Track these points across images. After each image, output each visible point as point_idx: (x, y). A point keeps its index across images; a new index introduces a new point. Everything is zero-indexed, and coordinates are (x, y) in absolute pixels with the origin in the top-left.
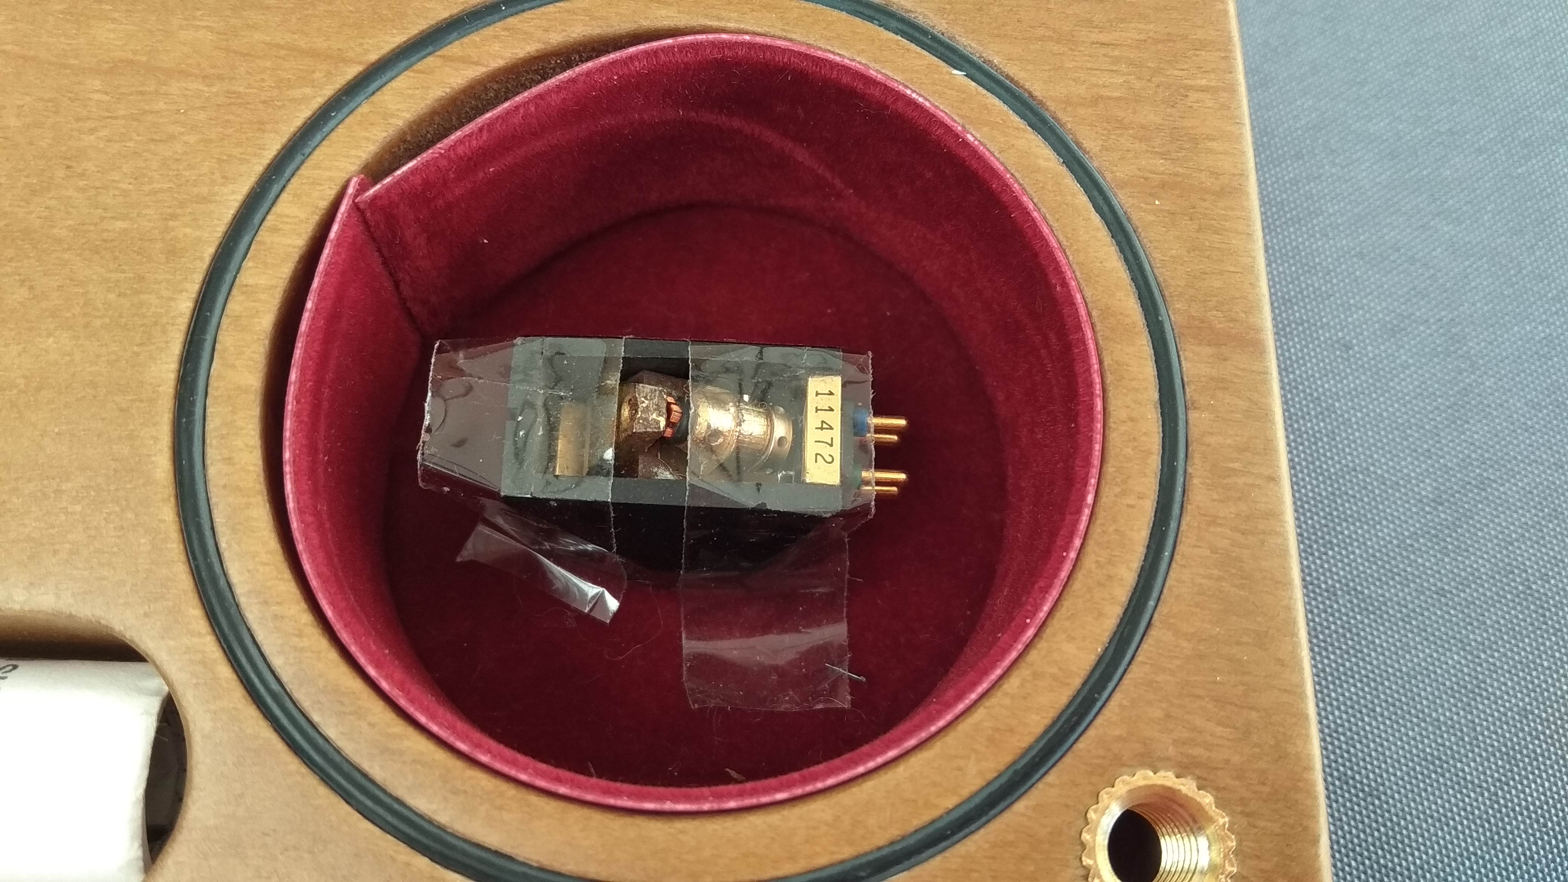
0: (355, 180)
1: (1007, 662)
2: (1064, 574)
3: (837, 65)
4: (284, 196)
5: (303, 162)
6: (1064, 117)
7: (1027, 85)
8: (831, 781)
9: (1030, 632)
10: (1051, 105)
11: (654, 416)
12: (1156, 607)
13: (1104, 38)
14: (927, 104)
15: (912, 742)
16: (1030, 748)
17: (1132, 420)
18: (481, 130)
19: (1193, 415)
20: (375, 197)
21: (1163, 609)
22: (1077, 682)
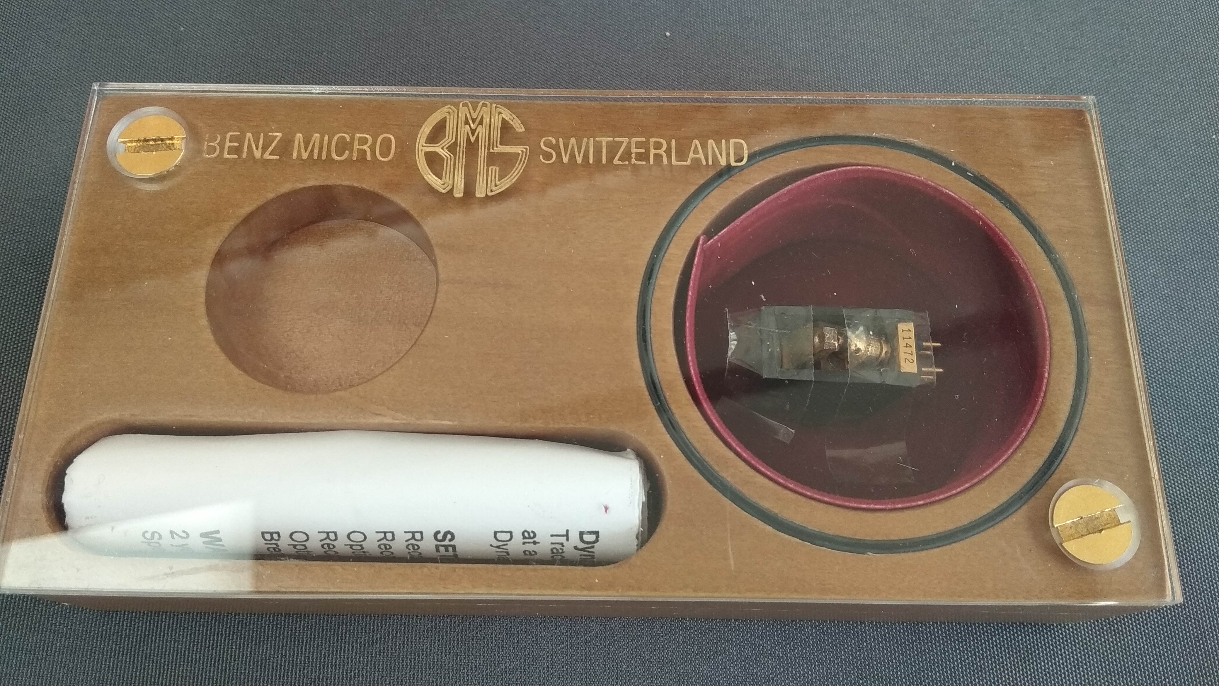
0: (702, 237)
1: (1015, 446)
2: (1037, 408)
3: (913, 179)
4: (671, 245)
5: (677, 230)
6: (1020, 202)
7: (1002, 187)
8: (941, 497)
9: (1024, 433)
10: (1014, 196)
11: (833, 341)
12: (1079, 422)
13: (1035, 163)
14: (956, 197)
15: (976, 480)
16: (1028, 483)
17: (1062, 339)
18: (753, 213)
19: (1090, 338)
20: (710, 246)
21: (1083, 423)
22: (1047, 455)
